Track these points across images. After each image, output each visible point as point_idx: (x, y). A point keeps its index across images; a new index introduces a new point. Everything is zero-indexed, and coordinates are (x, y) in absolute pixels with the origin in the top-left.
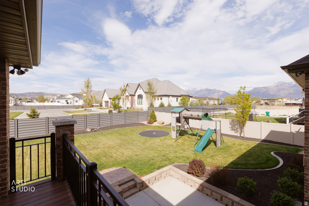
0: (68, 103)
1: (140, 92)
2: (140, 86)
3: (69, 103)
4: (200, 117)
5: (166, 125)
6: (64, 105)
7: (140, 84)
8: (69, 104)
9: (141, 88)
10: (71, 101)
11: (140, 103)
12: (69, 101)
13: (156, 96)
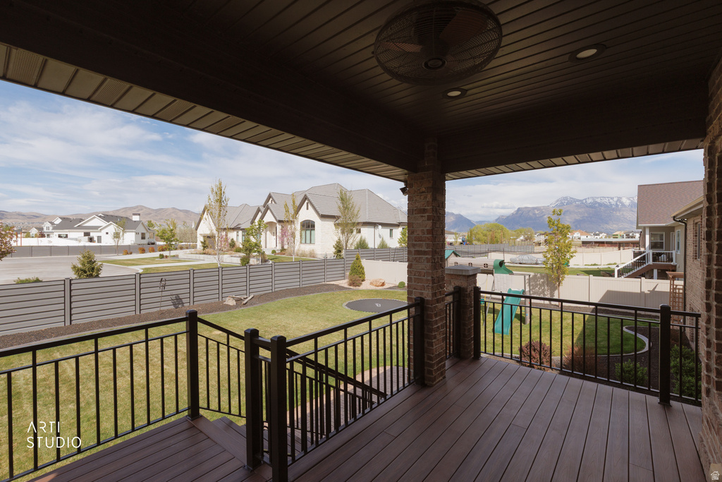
0: (91, 240)
1: (306, 214)
2: (306, 201)
3: (96, 239)
4: (490, 268)
5: (390, 288)
6: (82, 244)
7: (309, 196)
8: (94, 242)
9: (309, 206)
10: (99, 234)
11: (308, 241)
12: (94, 235)
13: (358, 223)
